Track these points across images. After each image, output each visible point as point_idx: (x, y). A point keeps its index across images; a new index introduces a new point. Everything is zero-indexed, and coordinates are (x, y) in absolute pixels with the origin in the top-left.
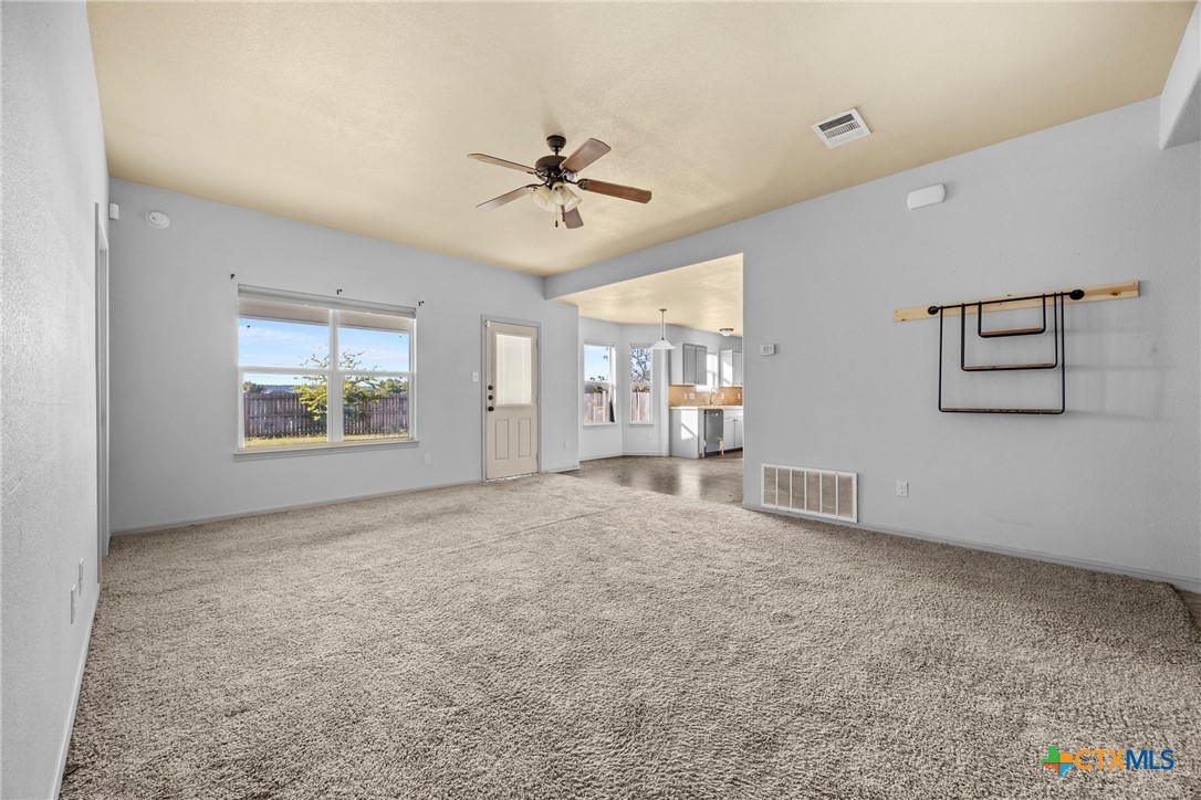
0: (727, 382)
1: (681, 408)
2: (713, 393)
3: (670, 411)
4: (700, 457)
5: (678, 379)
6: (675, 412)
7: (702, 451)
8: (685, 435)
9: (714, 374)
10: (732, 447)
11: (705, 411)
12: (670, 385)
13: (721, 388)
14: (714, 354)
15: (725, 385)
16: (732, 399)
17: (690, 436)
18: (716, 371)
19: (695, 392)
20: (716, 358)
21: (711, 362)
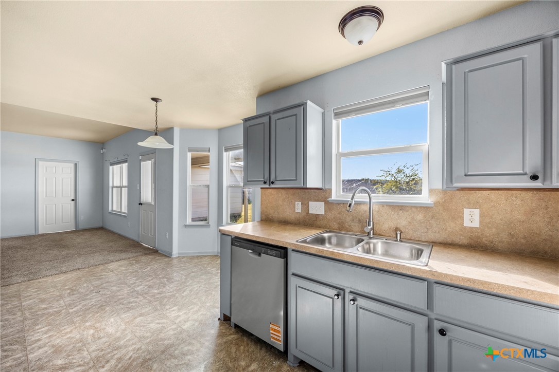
19: (328, 201)
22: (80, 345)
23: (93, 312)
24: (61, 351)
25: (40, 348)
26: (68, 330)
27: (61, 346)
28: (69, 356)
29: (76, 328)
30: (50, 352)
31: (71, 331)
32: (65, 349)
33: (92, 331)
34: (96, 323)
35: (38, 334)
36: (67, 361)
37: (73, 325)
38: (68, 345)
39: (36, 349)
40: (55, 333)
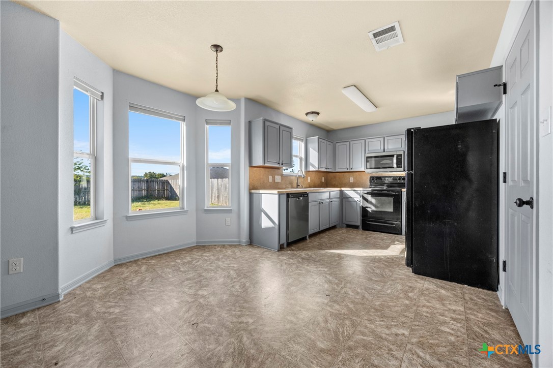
0: (313, 166)
1: (261, 191)
2: (299, 177)
3: (251, 195)
4: (281, 248)
5: (258, 160)
6: (255, 196)
7: (283, 240)
8: (265, 223)
9: (301, 159)
10: (318, 230)
11: (288, 195)
12: (251, 166)
13: (308, 172)
14: (302, 140)
15: (311, 169)
16: (317, 182)
17: (270, 225)
18: (303, 156)
19: (282, 175)
20: (303, 145)
21: (298, 147)
22: (425, 292)
23: (391, 311)
24: (439, 297)
25: (454, 311)
26: (425, 309)
27: (438, 300)
28: (436, 291)
29: (419, 306)
30: (447, 302)
31: (424, 306)
32: (436, 297)
33: (410, 294)
34: (401, 298)
35: (453, 327)
36: (439, 289)
37: (418, 311)
38: (433, 298)
39: (457, 312)
40: (437, 315)
